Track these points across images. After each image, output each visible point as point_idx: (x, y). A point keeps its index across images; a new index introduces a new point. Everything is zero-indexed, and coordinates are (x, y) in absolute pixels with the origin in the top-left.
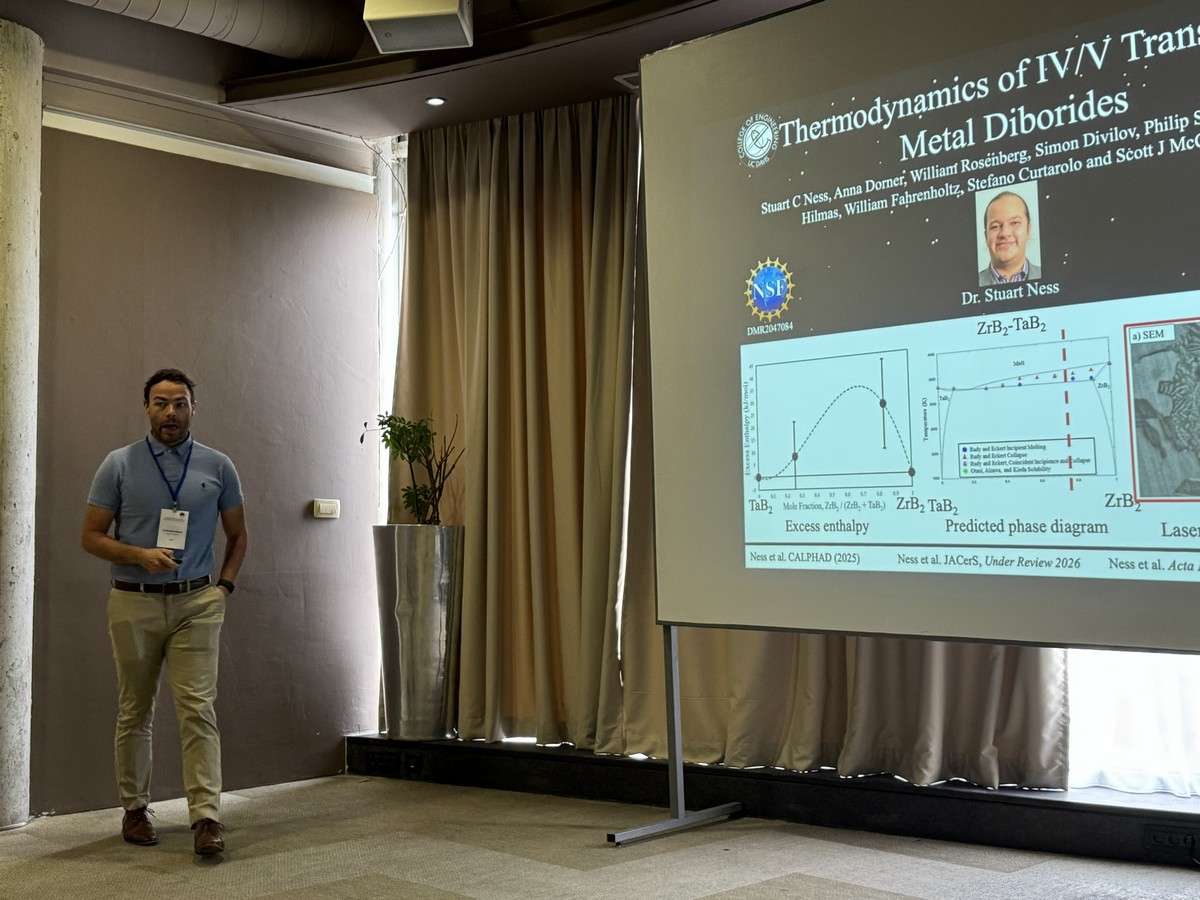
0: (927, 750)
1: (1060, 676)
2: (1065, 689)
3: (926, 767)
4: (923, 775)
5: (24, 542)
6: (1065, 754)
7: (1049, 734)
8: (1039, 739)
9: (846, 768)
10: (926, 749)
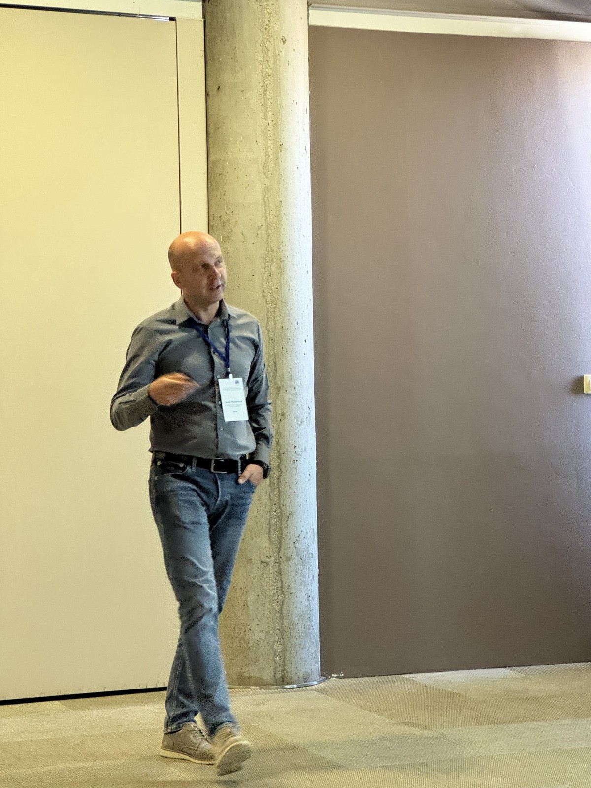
5: (305, 423)
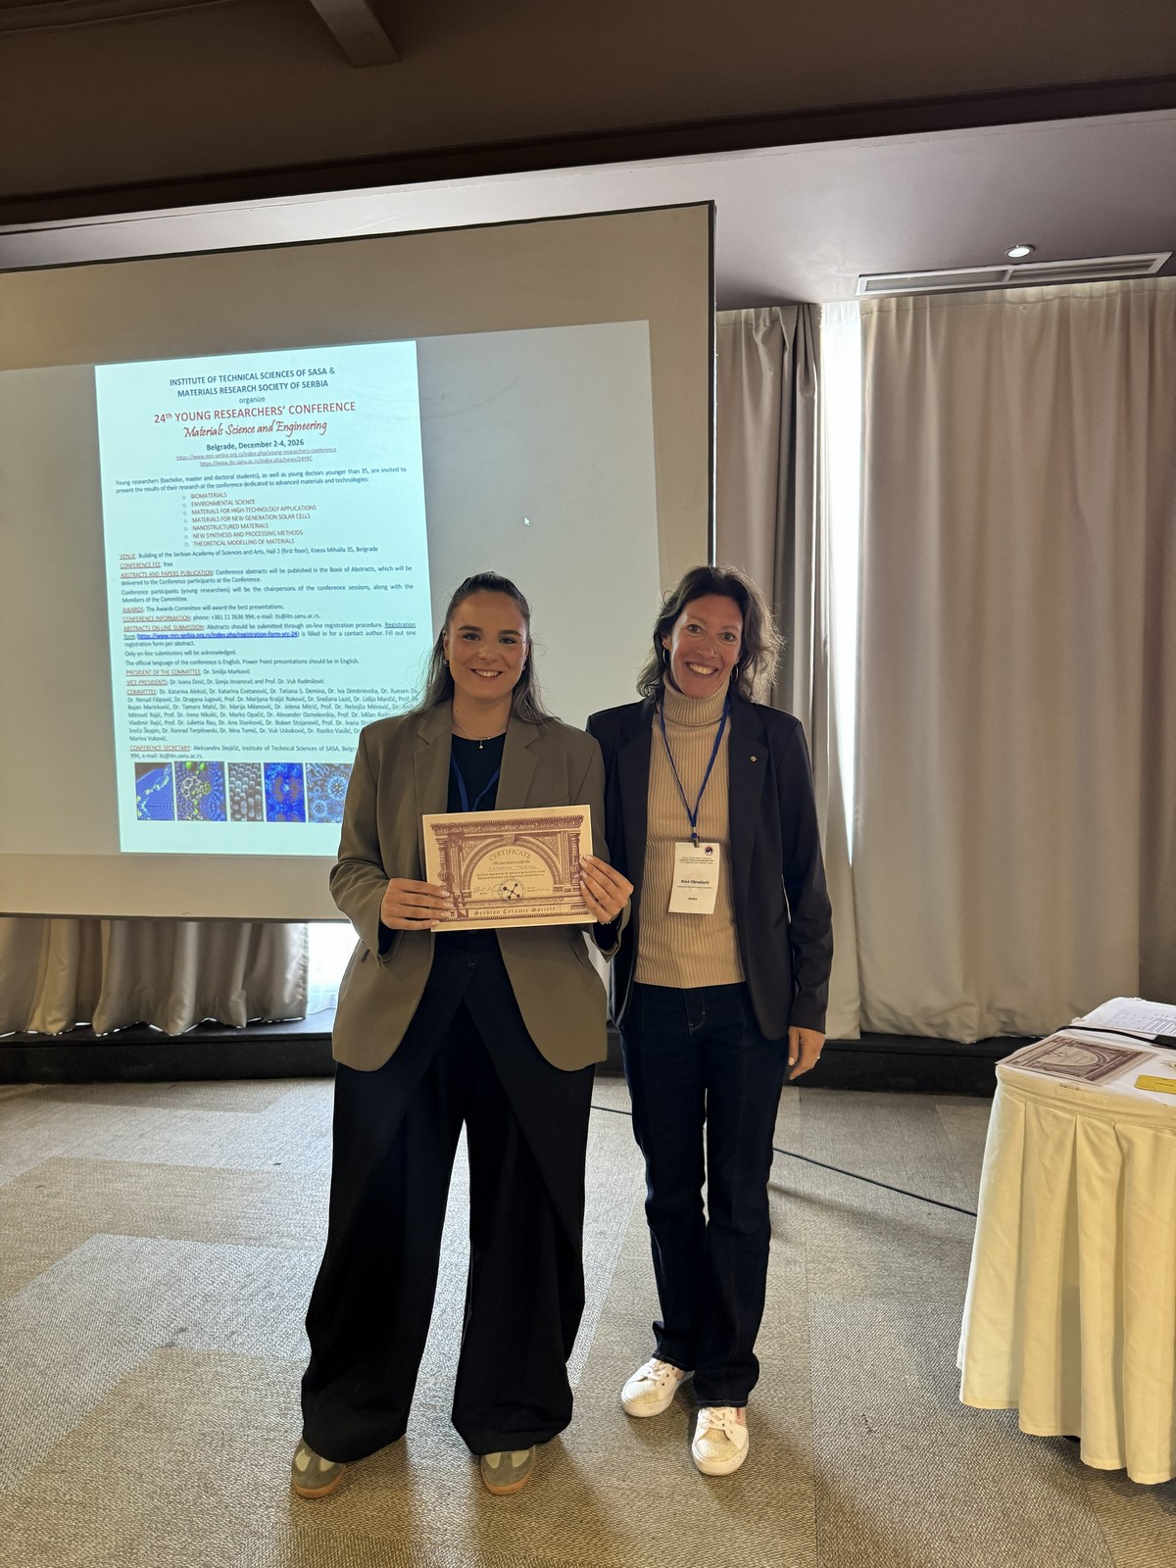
0: (181, 1002)
3: (180, 1017)
4: (178, 1024)
6: (305, 989)
7: (291, 975)
8: (283, 980)
9: (101, 1025)
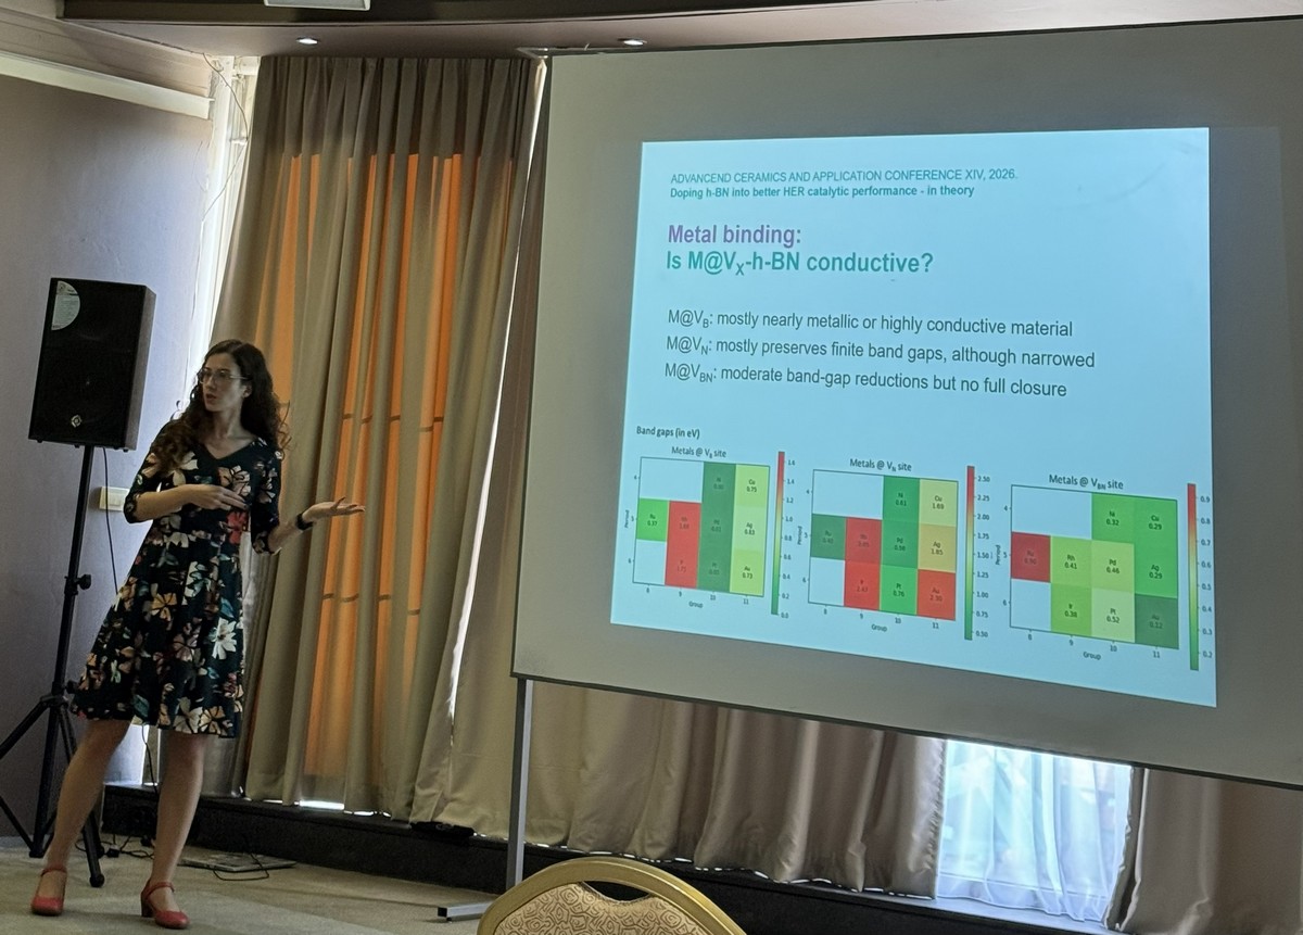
0: (791, 842)
1: (936, 770)
2: (941, 786)
3: (788, 861)
4: (784, 871)
6: (934, 857)
7: (918, 835)
8: (908, 839)
9: (703, 860)
10: (789, 841)
